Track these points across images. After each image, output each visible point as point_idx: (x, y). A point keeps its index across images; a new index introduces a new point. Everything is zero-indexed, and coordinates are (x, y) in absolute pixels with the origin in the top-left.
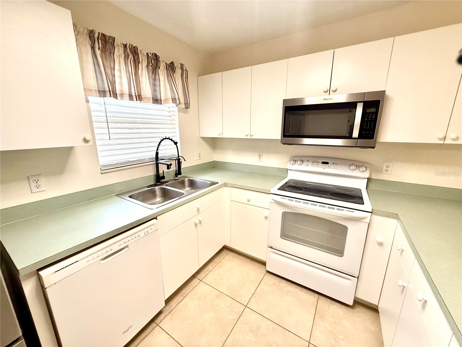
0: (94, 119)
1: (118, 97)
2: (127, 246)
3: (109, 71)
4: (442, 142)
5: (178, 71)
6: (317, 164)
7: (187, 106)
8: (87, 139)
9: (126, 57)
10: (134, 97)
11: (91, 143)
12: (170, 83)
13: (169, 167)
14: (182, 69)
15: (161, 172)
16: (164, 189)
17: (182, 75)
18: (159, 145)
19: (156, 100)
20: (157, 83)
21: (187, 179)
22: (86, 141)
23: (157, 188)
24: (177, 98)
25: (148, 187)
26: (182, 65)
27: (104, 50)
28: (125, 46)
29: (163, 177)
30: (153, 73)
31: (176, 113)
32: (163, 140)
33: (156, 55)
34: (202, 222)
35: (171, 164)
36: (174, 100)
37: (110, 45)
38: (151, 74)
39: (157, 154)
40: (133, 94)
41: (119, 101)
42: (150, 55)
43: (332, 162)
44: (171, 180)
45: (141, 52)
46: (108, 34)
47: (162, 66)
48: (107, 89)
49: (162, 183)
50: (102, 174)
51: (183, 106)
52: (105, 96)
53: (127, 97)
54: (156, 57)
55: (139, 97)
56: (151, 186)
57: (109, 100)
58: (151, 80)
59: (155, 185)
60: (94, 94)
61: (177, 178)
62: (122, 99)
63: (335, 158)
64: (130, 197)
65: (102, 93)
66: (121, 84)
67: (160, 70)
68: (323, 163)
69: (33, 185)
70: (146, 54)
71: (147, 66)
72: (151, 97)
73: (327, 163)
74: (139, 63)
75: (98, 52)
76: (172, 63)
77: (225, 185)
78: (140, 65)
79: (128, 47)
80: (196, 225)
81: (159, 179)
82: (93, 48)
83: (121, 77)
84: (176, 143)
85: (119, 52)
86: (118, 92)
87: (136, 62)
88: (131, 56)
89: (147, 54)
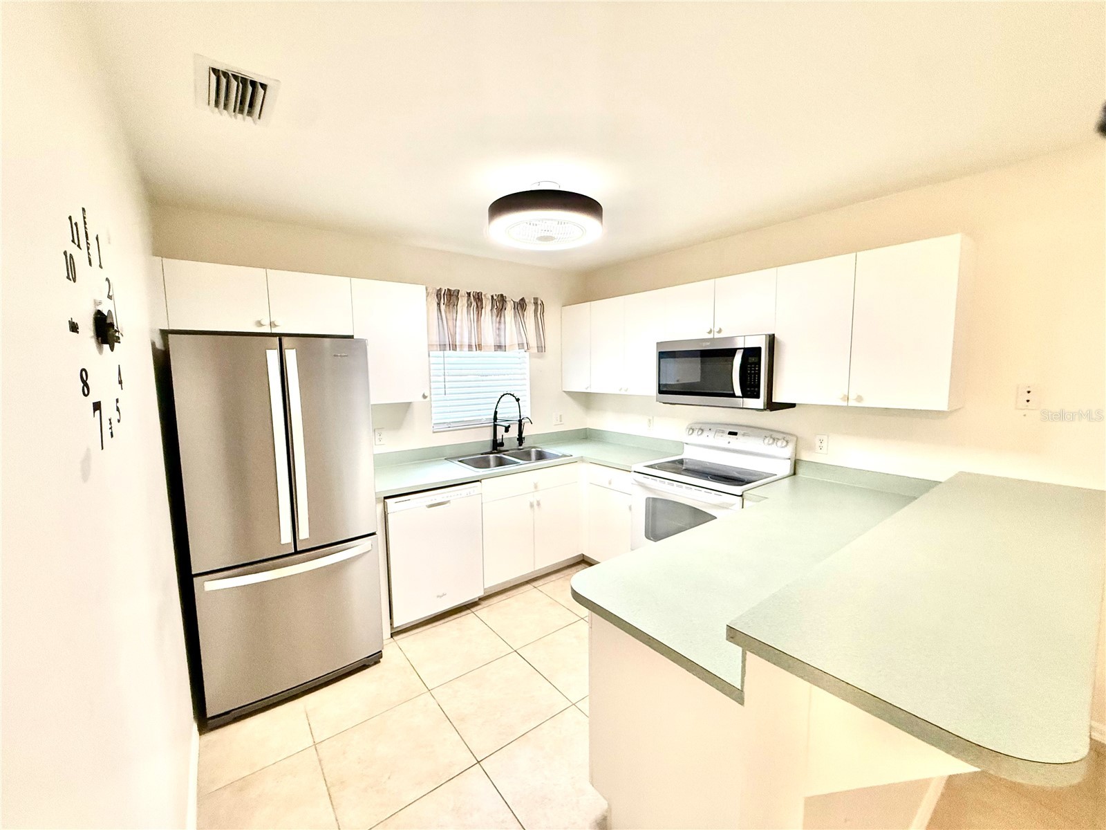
0: (432, 372)
1: (458, 349)
2: (448, 502)
3: (450, 323)
4: (845, 404)
5: (530, 308)
6: (721, 434)
7: (541, 349)
8: (426, 395)
9: (469, 305)
10: (474, 347)
11: (428, 399)
12: (517, 326)
13: (507, 429)
14: (536, 303)
15: (499, 437)
16: (500, 458)
17: (536, 311)
18: (498, 402)
19: (499, 347)
20: (502, 326)
21: (533, 450)
22: (424, 397)
23: (491, 455)
24: (525, 342)
25: (482, 454)
26: (536, 299)
27: (448, 304)
28: (469, 294)
29: (502, 444)
30: (497, 316)
31: (527, 360)
32: (503, 395)
33: (502, 295)
34: (541, 502)
35: (509, 426)
36: (521, 346)
37: (455, 299)
38: (494, 317)
39: (496, 413)
40: (474, 344)
41: (458, 352)
42: (495, 297)
43: (742, 432)
44: (512, 450)
45: (485, 295)
46: (452, 289)
47: (509, 306)
48: (448, 343)
49: (500, 452)
50: (434, 432)
51: (535, 350)
52: (444, 350)
53: (466, 349)
54: (502, 298)
55: (479, 347)
56: (486, 453)
57: (448, 353)
58: (494, 324)
59: (491, 453)
60: (435, 348)
61: (521, 447)
62: (461, 350)
63: (747, 426)
64: (459, 461)
65: (443, 347)
66: (462, 335)
67: (506, 311)
68: (730, 433)
69: (378, 437)
70: (490, 298)
71: (492, 310)
72: (493, 345)
73: (735, 434)
74: (482, 308)
75: (443, 307)
76: (523, 299)
77: (582, 459)
78: (483, 310)
79: (471, 296)
80: (532, 506)
81: (497, 445)
82: (439, 304)
83: (462, 327)
84: (518, 400)
85: (463, 302)
86: (457, 344)
87: (480, 307)
88: (474, 304)
89: (492, 296)
